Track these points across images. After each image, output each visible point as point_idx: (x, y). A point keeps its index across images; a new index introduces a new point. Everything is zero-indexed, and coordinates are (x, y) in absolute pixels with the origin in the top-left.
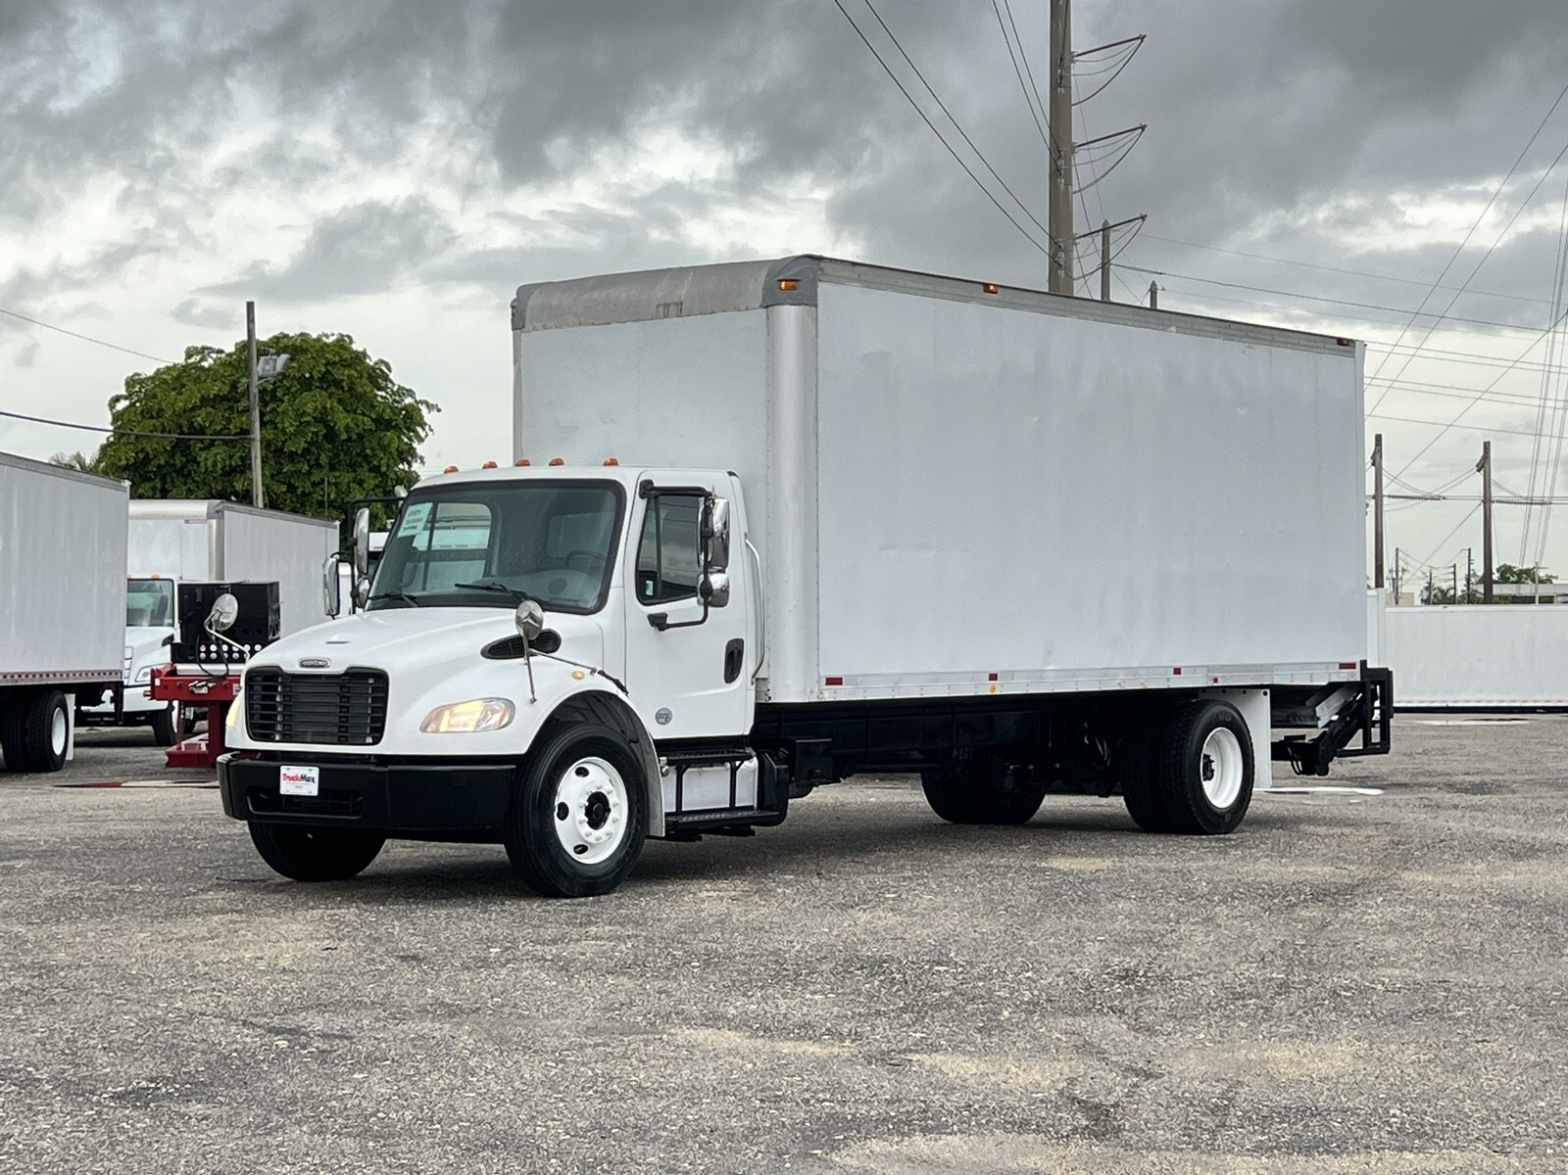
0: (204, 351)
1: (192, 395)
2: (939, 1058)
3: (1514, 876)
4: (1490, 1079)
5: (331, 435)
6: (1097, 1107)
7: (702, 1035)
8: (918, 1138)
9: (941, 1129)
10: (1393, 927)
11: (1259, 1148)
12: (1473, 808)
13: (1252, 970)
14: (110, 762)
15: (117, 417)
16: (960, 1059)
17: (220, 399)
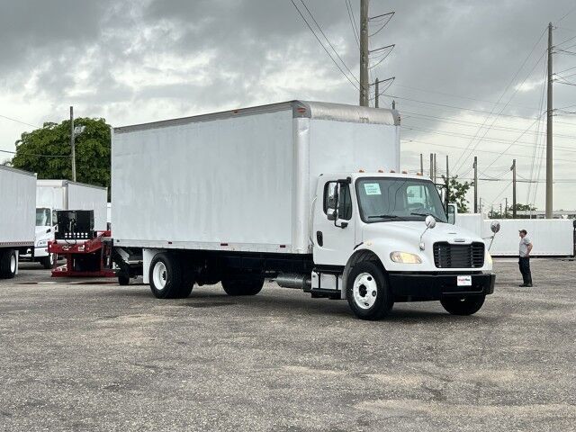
0: (50, 124)
1: (46, 140)
2: (376, 376)
3: (550, 315)
4: (562, 381)
5: (98, 155)
6: (436, 391)
7: (294, 368)
8: (379, 401)
9: (387, 398)
10: (513, 333)
11: (493, 404)
12: (525, 291)
13: (471, 347)
14: (31, 275)
15: (18, 148)
16: (383, 376)
17: (57, 142)
